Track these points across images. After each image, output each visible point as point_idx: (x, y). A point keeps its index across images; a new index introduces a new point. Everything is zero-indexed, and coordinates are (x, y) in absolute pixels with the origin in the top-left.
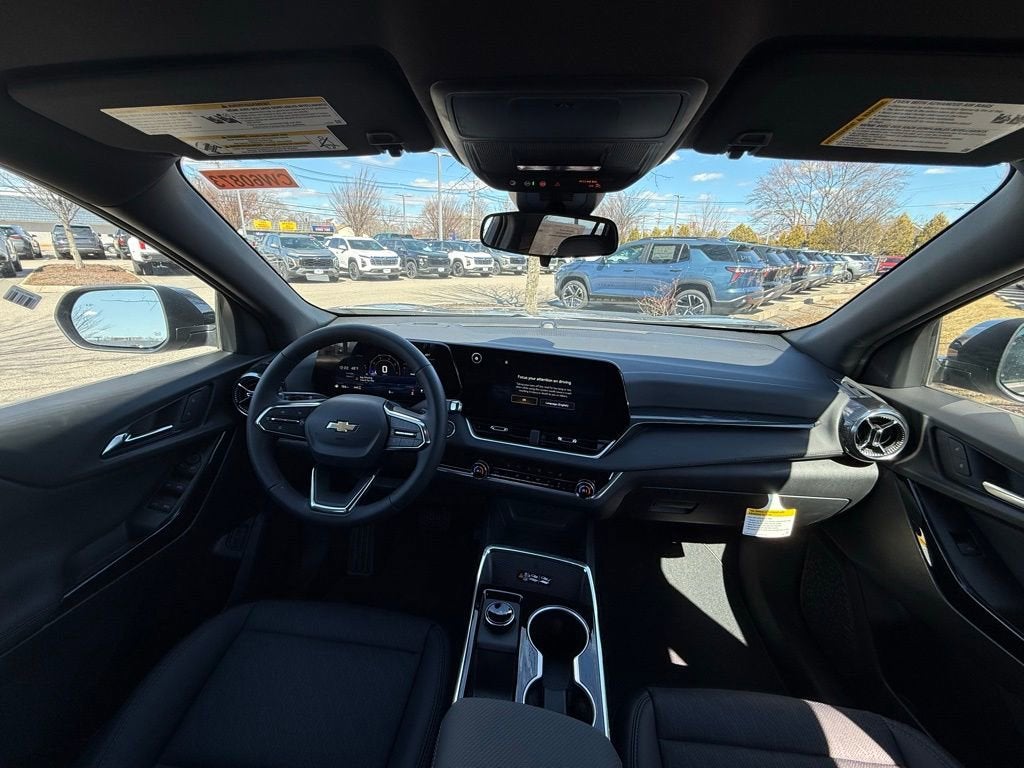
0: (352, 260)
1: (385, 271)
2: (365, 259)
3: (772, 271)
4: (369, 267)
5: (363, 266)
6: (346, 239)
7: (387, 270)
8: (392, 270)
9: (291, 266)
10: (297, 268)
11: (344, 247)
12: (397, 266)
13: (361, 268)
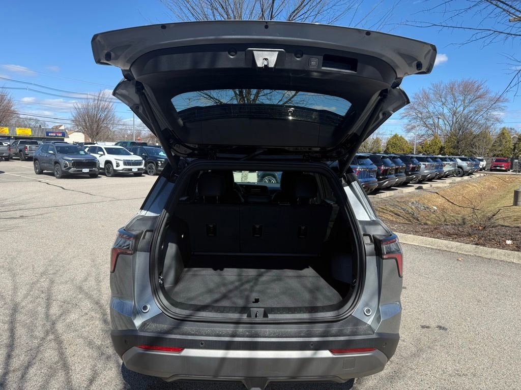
0: (108, 163)
1: (133, 170)
2: (118, 161)
3: (385, 169)
4: (122, 167)
5: (117, 166)
6: (103, 147)
7: (135, 169)
8: (139, 169)
9: (65, 167)
10: (70, 168)
11: (102, 153)
12: (142, 166)
13: (115, 168)
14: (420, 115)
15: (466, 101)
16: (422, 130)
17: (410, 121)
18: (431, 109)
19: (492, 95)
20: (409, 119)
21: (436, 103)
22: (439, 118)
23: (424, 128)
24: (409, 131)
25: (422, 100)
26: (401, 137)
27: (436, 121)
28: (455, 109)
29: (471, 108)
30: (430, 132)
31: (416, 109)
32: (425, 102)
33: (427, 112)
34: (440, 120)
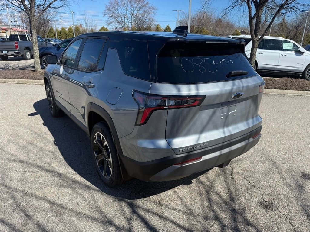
14: (114, 15)
15: (138, 8)
16: (116, 25)
17: (109, 18)
18: (120, 11)
19: (150, 5)
20: (108, 17)
21: (122, 8)
22: (125, 17)
23: (117, 23)
24: (109, 24)
25: (114, 4)
26: (106, 28)
27: (123, 19)
28: (132, 12)
29: (140, 12)
30: (120, 26)
31: (111, 11)
32: (116, 6)
33: (118, 13)
34: (126, 19)
